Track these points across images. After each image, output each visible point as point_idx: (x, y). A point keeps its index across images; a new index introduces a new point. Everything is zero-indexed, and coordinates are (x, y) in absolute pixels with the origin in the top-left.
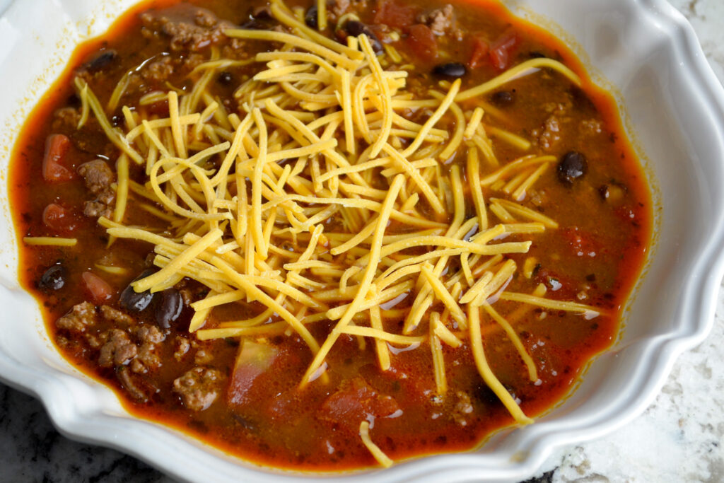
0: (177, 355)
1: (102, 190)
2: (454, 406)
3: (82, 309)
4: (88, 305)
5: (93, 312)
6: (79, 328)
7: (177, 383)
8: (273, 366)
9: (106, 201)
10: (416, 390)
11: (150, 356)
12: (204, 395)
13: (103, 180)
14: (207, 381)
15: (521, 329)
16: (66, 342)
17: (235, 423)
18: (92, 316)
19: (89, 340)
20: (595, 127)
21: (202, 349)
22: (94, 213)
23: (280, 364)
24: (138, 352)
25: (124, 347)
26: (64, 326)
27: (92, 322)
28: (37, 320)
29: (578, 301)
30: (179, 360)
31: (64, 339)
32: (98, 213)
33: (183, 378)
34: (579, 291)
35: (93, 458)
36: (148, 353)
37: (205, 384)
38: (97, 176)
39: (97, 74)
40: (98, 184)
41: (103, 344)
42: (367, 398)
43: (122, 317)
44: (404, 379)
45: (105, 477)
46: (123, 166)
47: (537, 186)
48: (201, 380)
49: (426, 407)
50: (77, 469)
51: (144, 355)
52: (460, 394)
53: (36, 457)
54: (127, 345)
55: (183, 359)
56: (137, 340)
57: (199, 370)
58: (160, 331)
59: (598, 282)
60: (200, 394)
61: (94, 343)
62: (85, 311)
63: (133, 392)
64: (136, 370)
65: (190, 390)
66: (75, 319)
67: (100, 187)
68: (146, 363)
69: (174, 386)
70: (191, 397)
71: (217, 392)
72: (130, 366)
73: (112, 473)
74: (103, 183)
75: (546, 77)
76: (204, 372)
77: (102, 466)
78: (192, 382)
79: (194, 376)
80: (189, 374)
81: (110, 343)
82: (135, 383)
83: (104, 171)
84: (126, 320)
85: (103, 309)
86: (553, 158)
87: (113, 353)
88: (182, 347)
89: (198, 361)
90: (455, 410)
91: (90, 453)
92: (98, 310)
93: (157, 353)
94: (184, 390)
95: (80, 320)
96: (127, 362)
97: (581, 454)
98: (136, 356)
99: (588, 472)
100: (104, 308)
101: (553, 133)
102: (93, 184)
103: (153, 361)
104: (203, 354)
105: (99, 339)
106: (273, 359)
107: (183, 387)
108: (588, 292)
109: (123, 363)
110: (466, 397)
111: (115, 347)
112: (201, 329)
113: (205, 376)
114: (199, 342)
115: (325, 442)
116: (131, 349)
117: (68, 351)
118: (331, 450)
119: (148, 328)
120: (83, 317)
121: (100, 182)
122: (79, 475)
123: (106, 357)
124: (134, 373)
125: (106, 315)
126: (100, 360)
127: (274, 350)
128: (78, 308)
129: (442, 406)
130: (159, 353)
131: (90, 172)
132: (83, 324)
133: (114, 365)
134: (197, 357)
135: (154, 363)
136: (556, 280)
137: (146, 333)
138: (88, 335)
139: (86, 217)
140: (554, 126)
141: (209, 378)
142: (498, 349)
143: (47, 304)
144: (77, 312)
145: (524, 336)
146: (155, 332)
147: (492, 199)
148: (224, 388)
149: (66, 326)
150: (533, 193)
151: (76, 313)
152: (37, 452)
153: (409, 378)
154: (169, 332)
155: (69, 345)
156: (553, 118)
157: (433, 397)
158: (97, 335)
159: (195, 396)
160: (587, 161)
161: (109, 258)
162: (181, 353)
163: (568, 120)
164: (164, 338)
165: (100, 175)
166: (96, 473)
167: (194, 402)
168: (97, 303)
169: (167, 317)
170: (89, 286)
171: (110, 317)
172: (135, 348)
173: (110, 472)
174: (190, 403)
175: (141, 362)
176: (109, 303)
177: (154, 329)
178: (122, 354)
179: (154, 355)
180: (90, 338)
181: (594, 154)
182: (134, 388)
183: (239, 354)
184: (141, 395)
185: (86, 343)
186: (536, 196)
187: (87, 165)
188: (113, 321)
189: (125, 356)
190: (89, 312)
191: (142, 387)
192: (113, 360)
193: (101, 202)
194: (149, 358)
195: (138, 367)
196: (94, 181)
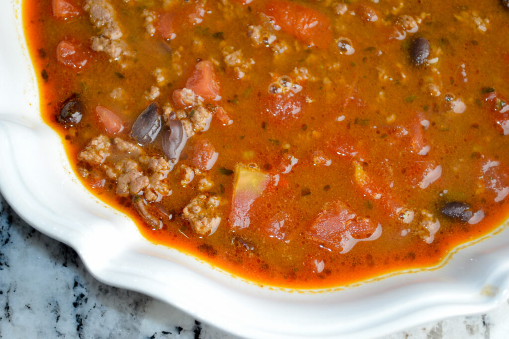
0: (183, 183)
1: (105, 26)
2: (419, 223)
3: (99, 143)
4: (104, 139)
5: (109, 144)
6: (98, 161)
7: (186, 210)
8: (266, 191)
9: (110, 36)
10: (388, 208)
11: (161, 185)
12: (209, 221)
13: (106, 16)
14: (211, 207)
16: (87, 174)
17: (237, 245)
18: (108, 149)
19: (107, 172)
21: (204, 177)
22: (101, 48)
24: (150, 182)
25: (138, 180)
26: (84, 159)
27: (109, 155)
28: (61, 155)
30: (185, 187)
31: (85, 170)
32: (104, 48)
33: (190, 206)
36: (158, 183)
37: (209, 209)
38: (100, 12)
40: (102, 20)
41: (119, 176)
43: (133, 148)
44: (378, 199)
48: (205, 206)
49: (397, 223)
51: (155, 184)
52: (424, 213)
53: (66, 263)
54: (141, 176)
55: (190, 185)
56: (149, 171)
57: (203, 197)
58: (167, 161)
60: (206, 220)
61: (112, 174)
62: (102, 144)
63: (148, 219)
64: (149, 199)
65: (197, 216)
66: (94, 153)
67: (103, 23)
68: (157, 192)
69: (184, 214)
70: (198, 224)
71: (220, 216)
72: (144, 195)
74: (106, 19)
76: (207, 198)
78: (198, 209)
79: (199, 203)
80: (195, 202)
81: (126, 176)
82: (149, 210)
83: (106, 8)
84: (137, 150)
85: (117, 142)
87: (129, 184)
88: (187, 176)
89: (201, 188)
90: (420, 227)
92: (113, 143)
93: (166, 182)
94: (192, 217)
95: (98, 153)
96: (141, 192)
98: (149, 187)
100: (117, 140)
102: (97, 20)
104: (205, 181)
105: (115, 171)
106: (265, 184)
107: (191, 215)
109: (139, 194)
110: (430, 215)
111: (131, 179)
113: (209, 203)
115: (314, 262)
116: (144, 181)
117: (89, 181)
119: (157, 159)
120: (100, 150)
121: (103, 17)
123: (124, 189)
124: (148, 202)
125: (120, 147)
126: (117, 189)
127: (266, 176)
128: (94, 142)
129: (410, 223)
130: (168, 182)
131: (94, 8)
132: (102, 157)
133: (131, 195)
134: (201, 184)
135: (164, 191)
137: (156, 164)
138: (106, 167)
139: (96, 52)
141: (212, 204)
143: (68, 138)
144: (95, 146)
145: (476, 156)
146: (163, 163)
148: (226, 213)
149: (86, 159)
152: (66, 258)
153: (382, 199)
154: (176, 162)
155: (90, 175)
157: (403, 215)
158: (113, 167)
159: (202, 222)
161: (118, 91)
162: (187, 181)
164: (172, 168)
165: (103, 12)
167: (201, 227)
168: (111, 136)
170: (102, 119)
171: (123, 149)
172: (147, 180)
174: (198, 229)
175: (153, 191)
176: (122, 136)
177: (162, 159)
178: (137, 185)
179: (163, 184)
180: (107, 169)
182: (149, 216)
183: (236, 181)
185: (104, 175)
187: (90, 1)
188: (126, 152)
189: (139, 187)
190: (105, 144)
191: (157, 215)
192: (129, 190)
193: (106, 37)
194: (160, 187)
195: (151, 196)
196: (98, 17)
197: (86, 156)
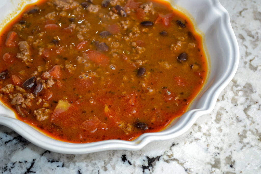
0: (37, 103)
1: (24, 50)
2: (125, 128)
3: (9, 86)
4: (12, 85)
5: (13, 87)
6: (7, 92)
7: (35, 112)
8: (69, 110)
9: (24, 53)
10: (114, 122)
11: (28, 102)
13: (25, 47)
14: (45, 112)
17: (52, 126)
18: (12, 89)
20: (193, 45)
21: (46, 102)
22: (20, 57)
23: (71, 109)
24: (25, 101)
26: (2, 91)
27: (12, 91)
30: (38, 105)
31: (2, 95)
33: (38, 110)
34: (176, 97)
36: (28, 101)
39: (30, 15)
41: (14, 98)
42: (97, 123)
43: (22, 90)
44: (111, 118)
45: (10, 142)
48: (43, 112)
49: (117, 127)
50: (2, 139)
52: (128, 125)
54: (21, 98)
57: (43, 109)
58: (33, 95)
59: (184, 95)
60: (42, 116)
61: (11, 97)
62: (10, 87)
65: (39, 114)
66: (6, 89)
68: (26, 105)
69: (34, 112)
70: (39, 117)
71: (48, 116)
72: (21, 105)
73: (12, 141)
76: (45, 109)
78: (40, 112)
79: (41, 110)
80: (40, 110)
81: (16, 97)
82: (21, 110)
83: (26, 44)
84: (23, 91)
87: (16, 100)
88: (39, 101)
89: (44, 106)
90: (126, 130)
92: (15, 87)
93: (31, 102)
94: (37, 114)
98: (23, 102)
99: (172, 158)
100: (16, 86)
101: (179, 46)
102: (22, 48)
103: (29, 104)
104: (46, 104)
105: (13, 96)
106: (69, 107)
108: (179, 97)
109: (19, 104)
110: (130, 126)
113: (45, 111)
115: (80, 135)
116: (22, 100)
118: (81, 137)
120: (9, 89)
121: (24, 47)
122: (2, 140)
123: (14, 102)
124: (22, 107)
125: (17, 89)
126: (12, 102)
127: (69, 105)
128: (8, 85)
129: (122, 128)
130: (32, 102)
131: (21, 44)
132: (9, 91)
133: (16, 104)
134: (44, 105)
136: (170, 92)
137: (28, 95)
138: (10, 94)
139: (17, 58)
140: (179, 44)
141: (46, 111)
144: (8, 87)
148: (50, 115)
149: (3, 91)
151: (7, 87)
153: (113, 118)
154: (36, 96)
155: (3, 97)
156: (180, 41)
157: (120, 125)
158: (12, 94)
159: (40, 116)
160: (188, 56)
161: (22, 71)
162: (39, 103)
163: (185, 43)
164: (34, 97)
166: (7, 140)
167: (40, 118)
168: (15, 85)
169: (37, 91)
170: (13, 79)
172: (23, 99)
174: (38, 118)
175: (25, 104)
176: (18, 85)
177: (31, 94)
178: (19, 101)
179: (30, 102)
180: (10, 95)
181: (191, 54)
182: (21, 112)
183: (57, 105)
184: (23, 114)
185: (8, 97)
186: (168, 66)
187: (21, 42)
188: (19, 91)
189: (20, 102)
190: (12, 87)
191: (24, 112)
192: (16, 102)
193: (23, 54)
194: (28, 103)
195: (24, 106)
196: (22, 47)
197: (3, 89)
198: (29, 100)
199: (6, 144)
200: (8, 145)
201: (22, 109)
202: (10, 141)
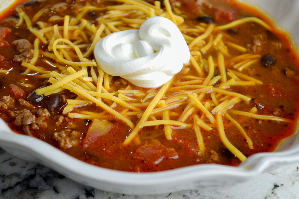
0: (57, 123)
2: (209, 156)
3: (7, 99)
4: (11, 98)
5: (13, 101)
6: (5, 107)
7: (56, 134)
8: (109, 133)
9: (26, 56)
10: (188, 148)
11: (43, 122)
12: (70, 141)
14: (72, 136)
15: (245, 125)
18: (12, 103)
22: (19, 60)
23: (113, 131)
24: (36, 120)
27: (12, 105)
29: (274, 115)
30: (58, 125)
32: (21, 60)
33: (60, 133)
34: (275, 111)
35: (5, 180)
36: (41, 121)
38: (23, 45)
39: (27, 8)
40: (23, 49)
41: (17, 115)
42: (161, 149)
43: (29, 105)
44: (181, 143)
45: (11, 190)
46: (36, 43)
47: (251, 67)
48: (69, 135)
49: (194, 156)
51: (39, 121)
52: (212, 152)
54: (30, 115)
55: (60, 126)
56: (36, 114)
57: (69, 130)
58: (49, 112)
59: (285, 109)
60: (68, 141)
61: (12, 114)
62: (9, 100)
64: (33, 128)
65: (63, 138)
66: (3, 103)
67: (24, 50)
68: (40, 125)
69: (54, 136)
70: (63, 141)
71: (77, 141)
72: (31, 125)
74: (26, 48)
75: (253, 25)
76: (71, 132)
77: (10, 184)
78: (64, 135)
79: (65, 133)
80: (63, 132)
81: (21, 115)
83: (27, 43)
84: (31, 107)
86: (258, 56)
87: (22, 119)
88: (60, 119)
89: (68, 127)
90: (210, 159)
91: (3, 177)
92: (16, 101)
93: (46, 122)
94: (59, 138)
96: (29, 123)
97: (275, 196)
100: (20, 100)
101: (258, 46)
102: (21, 49)
103: (44, 125)
104: (71, 123)
105: (15, 113)
106: (110, 129)
107: (59, 137)
108: (279, 112)
109: (27, 124)
110: (215, 153)
111: (24, 116)
112: (71, 112)
113: (72, 134)
114: (70, 118)
116: (32, 117)
119: (43, 109)
120: (7, 103)
121: (24, 48)
123: (18, 121)
124: (32, 129)
125: (21, 103)
126: (15, 122)
127: (111, 125)
128: (5, 97)
129: (202, 156)
130: (48, 122)
131: (20, 43)
132: (7, 105)
133: (22, 125)
134: (68, 125)
135: (44, 126)
137: (41, 112)
139: (16, 61)
140: (258, 43)
142: (232, 133)
144: (4, 99)
145: (246, 128)
146: (46, 112)
147: (228, 70)
150: (249, 69)
151: (4, 101)
153: (184, 143)
154: (53, 113)
157: (198, 152)
159: (65, 141)
162: (59, 122)
163: (265, 42)
164: (50, 115)
165: (25, 45)
166: (6, 187)
167: (64, 144)
168: (16, 98)
169: (53, 106)
170: (13, 90)
171: (23, 104)
172: (34, 118)
173: (14, 187)
174: (62, 144)
175: (37, 124)
176: (22, 97)
177: (46, 110)
178: (27, 119)
179: (44, 122)
180: (10, 112)
181: (279, 57)
183: (91, 125)
185: (8, 114)
186: (250, 71)
187: (18, 40)
188: (24, 106)
189: (29, 120)
190: (11, 101)
192: (22, 122)
193: (24, 56)
194: (42, 123)
195: (35, 127)
196: (21, 47)
198: (44, 118)
199: (5, 192)
200: (8, 194)
201: (33, 132)
202: (10, 188)
